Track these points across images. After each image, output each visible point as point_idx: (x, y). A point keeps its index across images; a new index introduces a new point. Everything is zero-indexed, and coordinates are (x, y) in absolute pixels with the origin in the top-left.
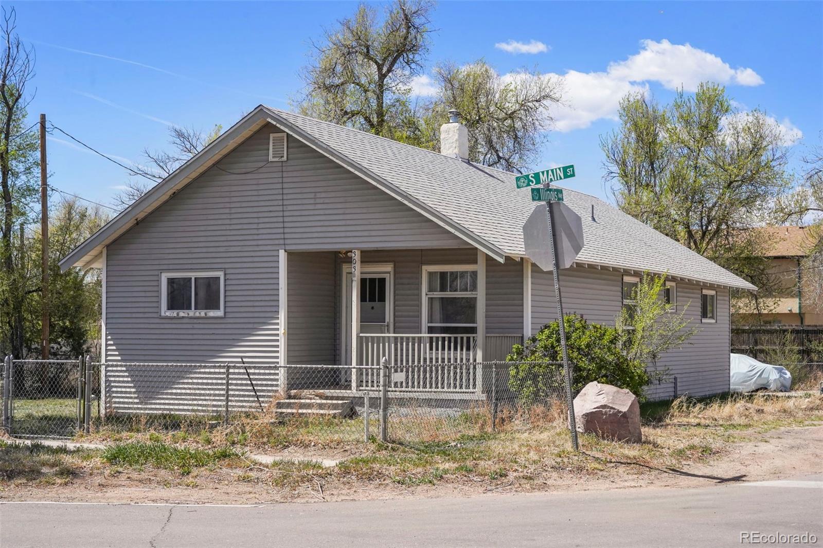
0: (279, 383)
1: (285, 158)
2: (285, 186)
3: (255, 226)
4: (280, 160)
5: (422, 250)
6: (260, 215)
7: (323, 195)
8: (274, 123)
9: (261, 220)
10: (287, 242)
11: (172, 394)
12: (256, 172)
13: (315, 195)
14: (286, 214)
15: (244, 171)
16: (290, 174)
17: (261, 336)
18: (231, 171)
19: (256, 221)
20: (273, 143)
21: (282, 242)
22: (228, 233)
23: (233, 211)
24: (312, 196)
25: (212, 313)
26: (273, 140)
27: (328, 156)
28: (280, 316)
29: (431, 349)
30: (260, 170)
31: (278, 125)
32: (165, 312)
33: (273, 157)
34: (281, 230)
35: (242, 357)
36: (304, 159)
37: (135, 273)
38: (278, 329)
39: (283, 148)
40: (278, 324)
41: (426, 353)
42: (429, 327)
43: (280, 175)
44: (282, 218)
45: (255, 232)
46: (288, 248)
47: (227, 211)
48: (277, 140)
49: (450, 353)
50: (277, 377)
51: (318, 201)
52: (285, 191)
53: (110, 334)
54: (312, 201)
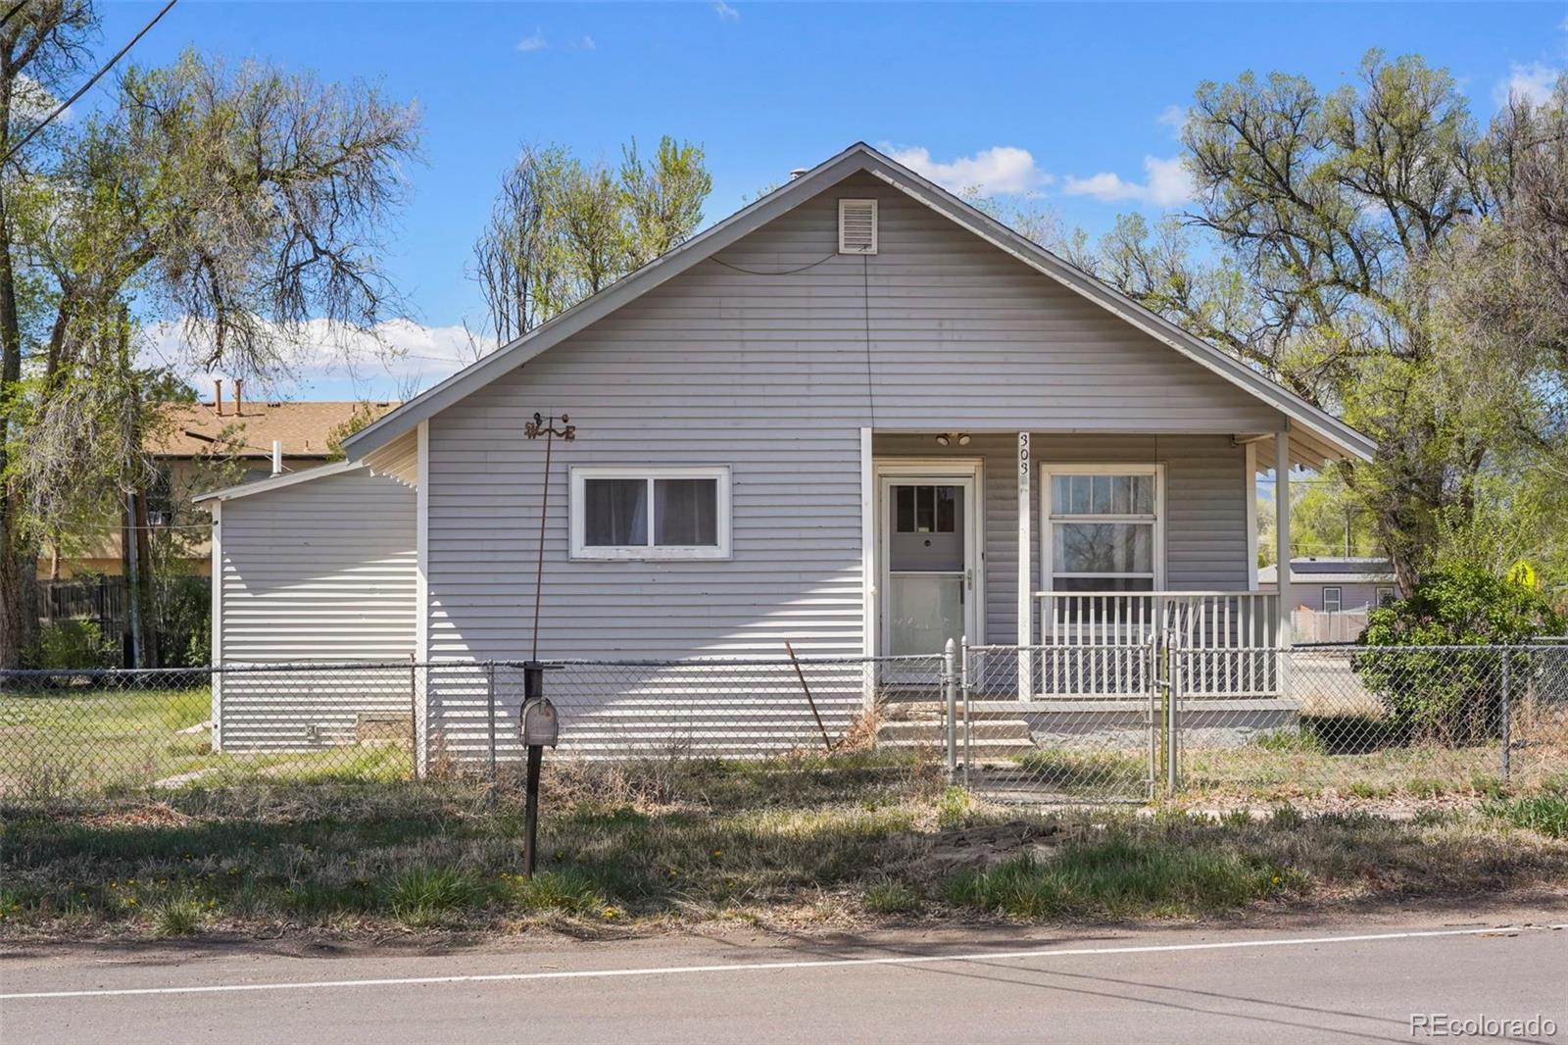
0: (863, 690)
1: (874, 249)
2: (872, 303)
3: (803, 380)
4: (863, 252)
5: (1156, 436)
6: (813, 358)
7: (959, 325)
8: (890, 181)
9: (816, 368)
10: (878, 412)
11: (602, 719)
12: (804, 272)
13: (940, 325)
14: (874, 358)
15: (774, 268)
16: (884, 281)
17: (826, 597)
18: (745, 267)
19: (805, 369)
20: (846, 218)
21: (867, 412)
22: (738, 391)
23: (749, 346)
24: (934, 325)
25: (699, 552)
26: (846, 212)
27: (1011, 251)
28: (863, 559)
29: (1061, 620)
30: (814, 270)
31: (897, 185)
32: (579, 549)
33: (846, 245)
34: (865, 390)
35: (787, 641)
36: (913, 252)
37: (503, 468)
38: (860, 584)
39: (870, 229)
40: (859, 574)
41: (1051, 628)
42: (1054, 579)
43: (861, 281)
44: (866, 366)
45: (803, 390)
46: (879, 424)
47: (736, 346)
48: (853, 212)
49: (1101, 628)
50: (857, 679)
51: (946, 336)
52: (872, 314)
53: (438, 596)
54: (933, 336)
